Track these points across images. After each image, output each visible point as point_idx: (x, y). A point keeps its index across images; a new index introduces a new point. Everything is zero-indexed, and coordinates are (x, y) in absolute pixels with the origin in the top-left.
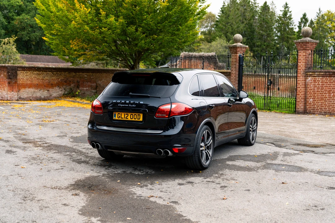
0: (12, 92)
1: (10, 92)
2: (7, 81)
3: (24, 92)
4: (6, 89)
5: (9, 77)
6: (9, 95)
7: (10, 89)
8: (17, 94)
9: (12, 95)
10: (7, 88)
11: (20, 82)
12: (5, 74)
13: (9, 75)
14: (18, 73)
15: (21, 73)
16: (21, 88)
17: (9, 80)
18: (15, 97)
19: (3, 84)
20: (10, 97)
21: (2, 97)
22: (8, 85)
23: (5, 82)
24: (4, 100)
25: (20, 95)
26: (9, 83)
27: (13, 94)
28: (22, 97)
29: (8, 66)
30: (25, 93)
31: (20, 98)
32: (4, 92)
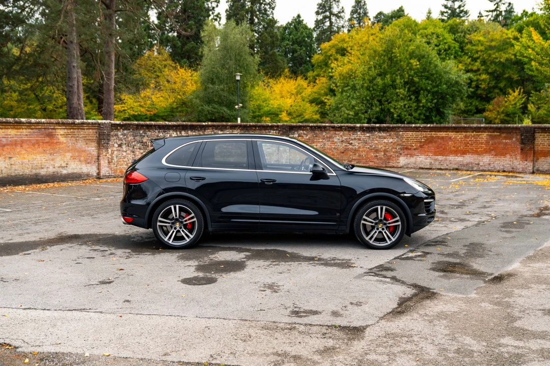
0: (526, 162)
1: (523, 161)
2: (519, 146)
3: (544, 162)
4: (518, 157)
5: (522, 142)
6: (521, 166)
7: (523, 158)
8: (532, 164)
9: (526, 166)
10: (519, 155)
11: (539, 148)
12: (518, 137)
13: (522, 139)
14: (536, 136)
15: (540, 135)
16: (540, 157)
17: (522, 145)
18: (530, 168)
19: (514, 150)
20: (523, 168)
21: (513, 168)
22: (521, 152)
23: (517, 148)
24: (514, 172)
25: (537, 166)
26: (522, 149)
27: (526, 164)
28: (541, 169)
29: (521, 127)
30: (545, 164)
31: (538, 170)
32: (516, 161)
